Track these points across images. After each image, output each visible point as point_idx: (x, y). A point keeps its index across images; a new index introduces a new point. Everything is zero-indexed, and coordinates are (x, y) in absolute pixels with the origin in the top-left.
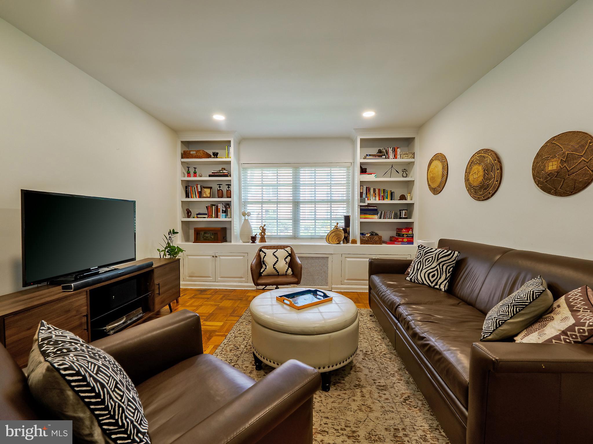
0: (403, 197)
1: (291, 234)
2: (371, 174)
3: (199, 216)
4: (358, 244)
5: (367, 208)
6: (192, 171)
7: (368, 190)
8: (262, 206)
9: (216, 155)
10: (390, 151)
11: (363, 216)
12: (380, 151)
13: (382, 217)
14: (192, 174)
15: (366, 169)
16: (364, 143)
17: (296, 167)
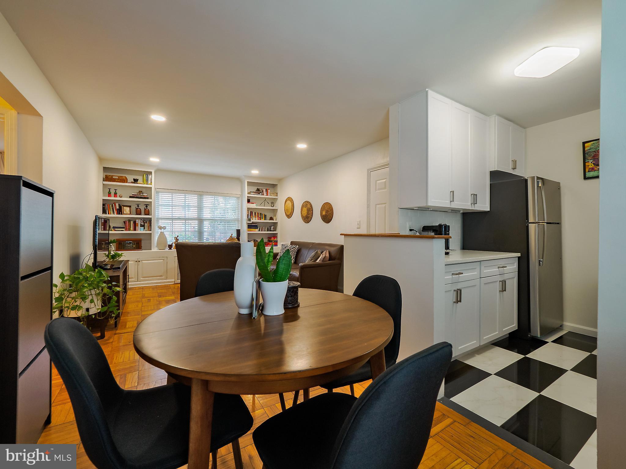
2: (253, 203)
3: (116, 229)
5: (251, 224)
6: (113, 192)
7: (251, 213)
8: (172, 222)
9: (136, 181)
10: (264, 190)
11: (249, 230)
12: (258, 190)
14: (113, 194)
15: (250, 200)
16: (250, 184)
17: (201, 194)
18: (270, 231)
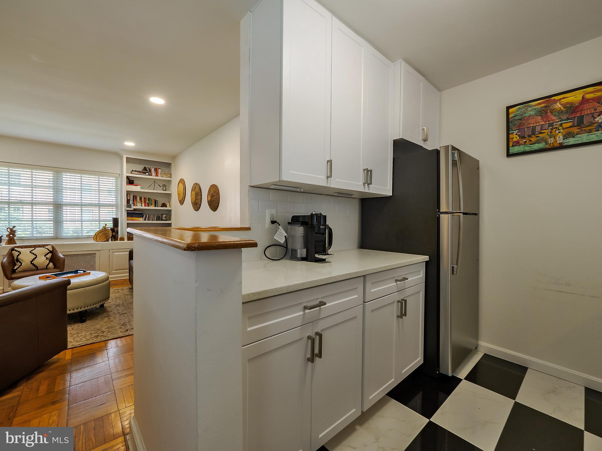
0: (164, 205)
1: (52, 235)
2: (137, 185)
4: (126, 241)
7: (135, 198)
10: (153, 170)
12: (145, 169)
13: (147, 219)
15: (133, 181)
16: (129, 160)
17: (58, 171)
18: (162, 220)
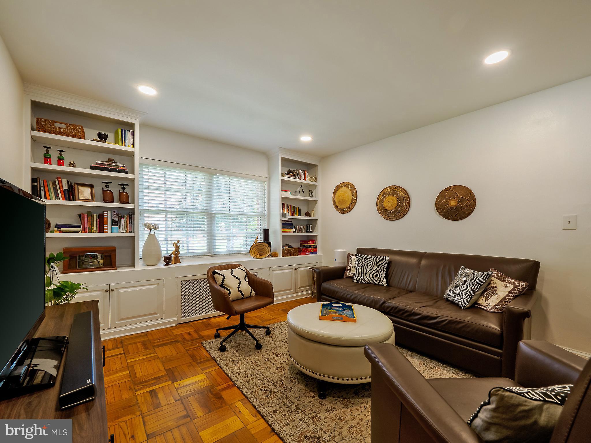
1: (205, 251)
2: (287, 191)
3: (62, 229)
4: (280, 257)
5: (286, 222)
8: (166, 217)
9: (104, 138)
10: (301, 173)
11: (284, 230)
12: (291, 171)
13: (297, 231)
16: (284, 161)
17: (211, 173)
18: (307, 232)
